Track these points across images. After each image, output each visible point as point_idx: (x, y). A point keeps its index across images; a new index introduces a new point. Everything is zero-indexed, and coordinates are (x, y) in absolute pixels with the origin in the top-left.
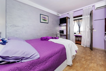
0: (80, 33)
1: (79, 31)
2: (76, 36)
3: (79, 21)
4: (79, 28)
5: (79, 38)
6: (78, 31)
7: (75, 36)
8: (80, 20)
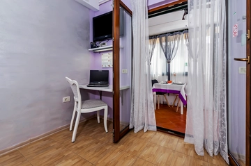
0: (169, 79)
1: (169, 74)
2: (159, 92)
3: (166, 41)
4: (169, 62)
5: (167, 96)
6: (165, 73)
7: (154, 90)
8: (170, 37)
